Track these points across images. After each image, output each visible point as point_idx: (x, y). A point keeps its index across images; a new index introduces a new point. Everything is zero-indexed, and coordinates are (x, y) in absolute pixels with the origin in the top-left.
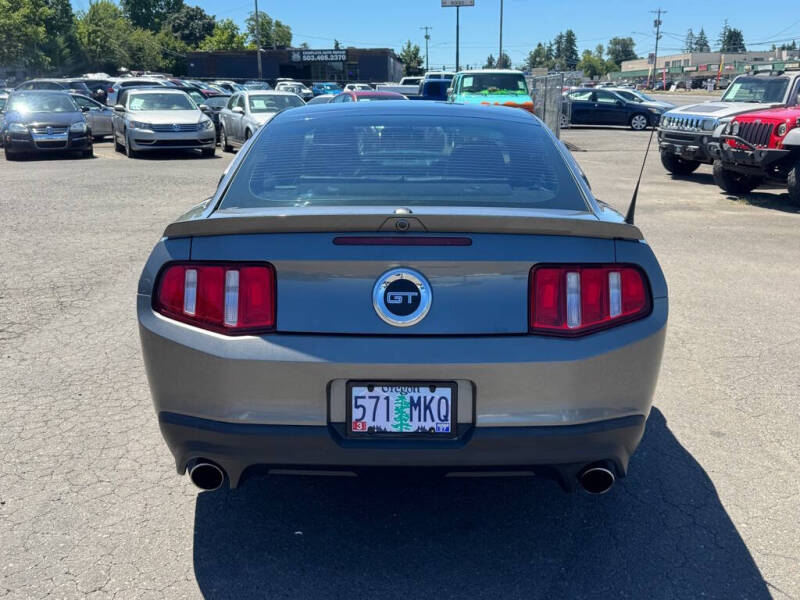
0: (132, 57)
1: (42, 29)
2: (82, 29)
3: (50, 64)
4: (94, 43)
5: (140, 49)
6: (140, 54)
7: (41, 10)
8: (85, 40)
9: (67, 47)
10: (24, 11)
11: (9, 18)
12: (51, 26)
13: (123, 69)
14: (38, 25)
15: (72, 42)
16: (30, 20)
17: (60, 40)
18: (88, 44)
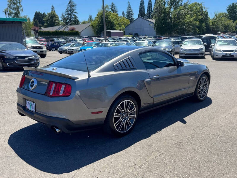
0: (225, 29)
1: (198, 22)
2: (211, 21)
3: (199, 31)
4: (214, 25)
5: (228, 26)
6: (228, 28)
7: (198, 17)
8: (211, 24)
9: (205, 27)
10: (194, 18)
11: (189, 20)
12: (201, 21)
13: (219, 32)
14: (197, 21)
15: (207, 25)
16: (195, 20)
17: (204, 25)
18: (212, 26)
